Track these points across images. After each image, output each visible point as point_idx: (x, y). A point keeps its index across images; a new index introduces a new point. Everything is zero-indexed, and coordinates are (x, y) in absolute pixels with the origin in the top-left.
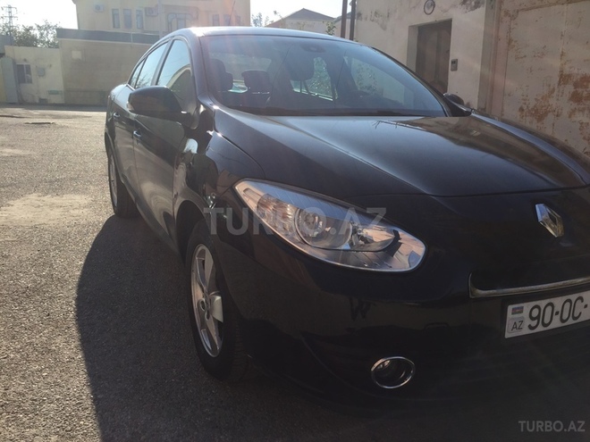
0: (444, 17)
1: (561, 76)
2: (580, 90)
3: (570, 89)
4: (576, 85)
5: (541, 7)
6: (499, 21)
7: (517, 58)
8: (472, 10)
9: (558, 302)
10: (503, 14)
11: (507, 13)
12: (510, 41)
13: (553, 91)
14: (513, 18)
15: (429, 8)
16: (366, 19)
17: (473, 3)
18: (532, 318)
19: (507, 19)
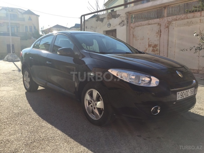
0: (114, 28)
1: (149, 45)
2: (154, 49)
3: (151, 48)
4: (153, 47)
5: (141, 26)
6: (130, 30)
7: (136, 40)
8: (122, 26)
9: (185, 91)
10: (131, 28)
11: (132, 27)
12: (134, 35)
13: (147, 49)
14: (134, 29)
15: (109, 26)
16: (89, 28)
17: (122, 25)
18: (181, 96)
19: (132, 29)
